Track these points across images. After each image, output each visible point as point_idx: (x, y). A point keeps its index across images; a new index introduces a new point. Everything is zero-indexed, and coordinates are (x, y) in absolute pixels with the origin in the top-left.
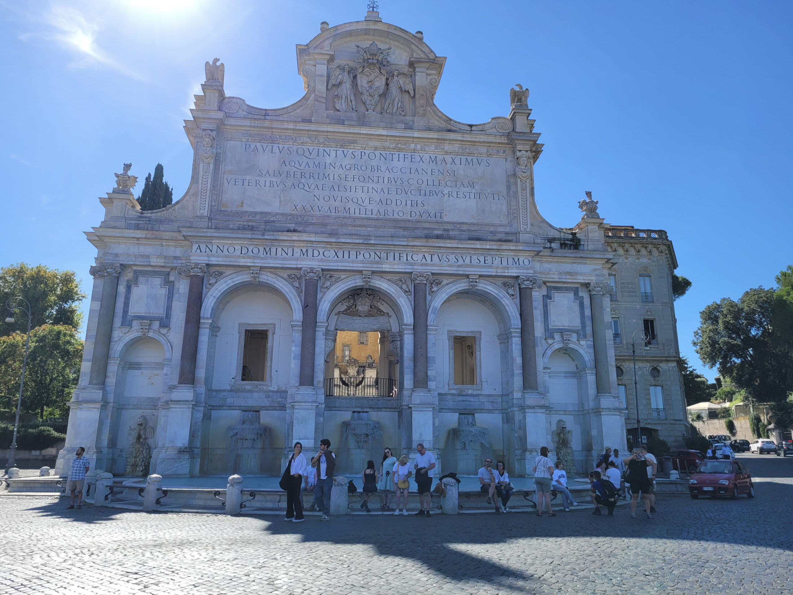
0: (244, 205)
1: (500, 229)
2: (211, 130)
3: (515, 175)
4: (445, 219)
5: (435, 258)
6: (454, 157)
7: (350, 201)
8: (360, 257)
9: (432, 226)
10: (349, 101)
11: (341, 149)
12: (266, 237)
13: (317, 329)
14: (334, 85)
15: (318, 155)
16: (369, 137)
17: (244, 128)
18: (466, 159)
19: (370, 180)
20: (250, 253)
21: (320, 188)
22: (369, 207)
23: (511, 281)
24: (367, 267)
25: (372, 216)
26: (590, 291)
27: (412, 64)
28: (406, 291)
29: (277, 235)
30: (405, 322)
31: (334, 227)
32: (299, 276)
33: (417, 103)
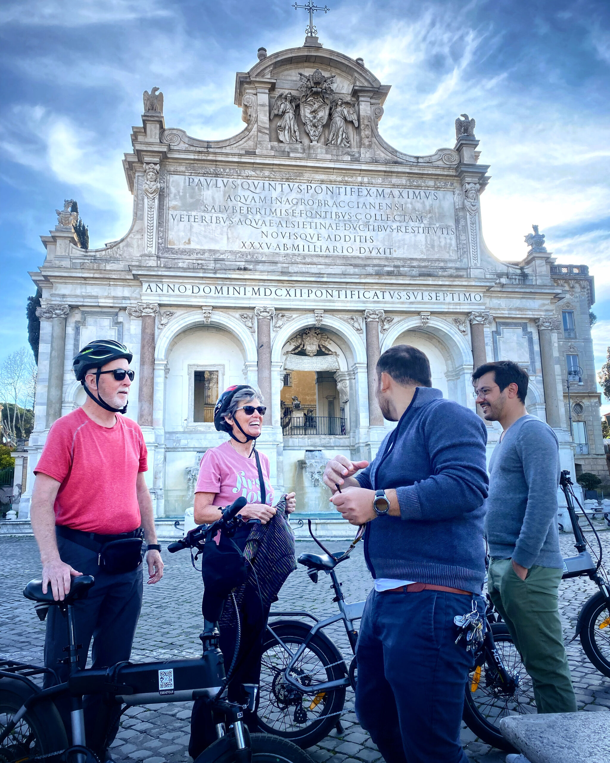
0: (192, 242)
1: (450, 265)
2: (153, 163)
3: (463, 208)
4: (395, 255)
5: (387, 295)
6: (401, 190)
7: (299, 238)
8: (312, 296)
9: (383, 263)
10: (293, 132)
11: (287, 183)
12: (218, 276)
13: (272, 369)
14: (276, 116)
15: (264, 190)
16: (316, 170)
17: (187, 162)
18: (414, 192)
19: (318, 216)
20: (202, 292)
21: (268, 224)
22: (318, 244)
23: (462, 318)
24: (319, 306)
25: (321, 253)
26: (538, 326)
27: (355, 93)
28: (358, 330)
29: (229, 274)
30: (358, 361)
31: (284, 265)
32: (251, 316)
33: (362, 134)
